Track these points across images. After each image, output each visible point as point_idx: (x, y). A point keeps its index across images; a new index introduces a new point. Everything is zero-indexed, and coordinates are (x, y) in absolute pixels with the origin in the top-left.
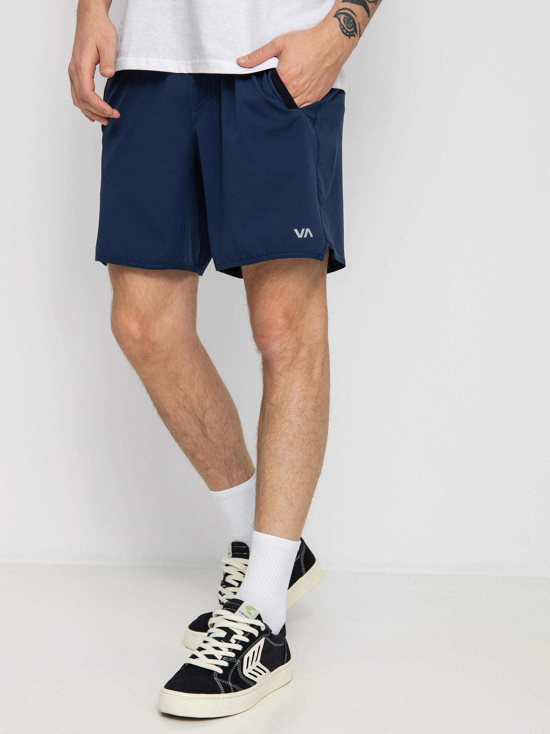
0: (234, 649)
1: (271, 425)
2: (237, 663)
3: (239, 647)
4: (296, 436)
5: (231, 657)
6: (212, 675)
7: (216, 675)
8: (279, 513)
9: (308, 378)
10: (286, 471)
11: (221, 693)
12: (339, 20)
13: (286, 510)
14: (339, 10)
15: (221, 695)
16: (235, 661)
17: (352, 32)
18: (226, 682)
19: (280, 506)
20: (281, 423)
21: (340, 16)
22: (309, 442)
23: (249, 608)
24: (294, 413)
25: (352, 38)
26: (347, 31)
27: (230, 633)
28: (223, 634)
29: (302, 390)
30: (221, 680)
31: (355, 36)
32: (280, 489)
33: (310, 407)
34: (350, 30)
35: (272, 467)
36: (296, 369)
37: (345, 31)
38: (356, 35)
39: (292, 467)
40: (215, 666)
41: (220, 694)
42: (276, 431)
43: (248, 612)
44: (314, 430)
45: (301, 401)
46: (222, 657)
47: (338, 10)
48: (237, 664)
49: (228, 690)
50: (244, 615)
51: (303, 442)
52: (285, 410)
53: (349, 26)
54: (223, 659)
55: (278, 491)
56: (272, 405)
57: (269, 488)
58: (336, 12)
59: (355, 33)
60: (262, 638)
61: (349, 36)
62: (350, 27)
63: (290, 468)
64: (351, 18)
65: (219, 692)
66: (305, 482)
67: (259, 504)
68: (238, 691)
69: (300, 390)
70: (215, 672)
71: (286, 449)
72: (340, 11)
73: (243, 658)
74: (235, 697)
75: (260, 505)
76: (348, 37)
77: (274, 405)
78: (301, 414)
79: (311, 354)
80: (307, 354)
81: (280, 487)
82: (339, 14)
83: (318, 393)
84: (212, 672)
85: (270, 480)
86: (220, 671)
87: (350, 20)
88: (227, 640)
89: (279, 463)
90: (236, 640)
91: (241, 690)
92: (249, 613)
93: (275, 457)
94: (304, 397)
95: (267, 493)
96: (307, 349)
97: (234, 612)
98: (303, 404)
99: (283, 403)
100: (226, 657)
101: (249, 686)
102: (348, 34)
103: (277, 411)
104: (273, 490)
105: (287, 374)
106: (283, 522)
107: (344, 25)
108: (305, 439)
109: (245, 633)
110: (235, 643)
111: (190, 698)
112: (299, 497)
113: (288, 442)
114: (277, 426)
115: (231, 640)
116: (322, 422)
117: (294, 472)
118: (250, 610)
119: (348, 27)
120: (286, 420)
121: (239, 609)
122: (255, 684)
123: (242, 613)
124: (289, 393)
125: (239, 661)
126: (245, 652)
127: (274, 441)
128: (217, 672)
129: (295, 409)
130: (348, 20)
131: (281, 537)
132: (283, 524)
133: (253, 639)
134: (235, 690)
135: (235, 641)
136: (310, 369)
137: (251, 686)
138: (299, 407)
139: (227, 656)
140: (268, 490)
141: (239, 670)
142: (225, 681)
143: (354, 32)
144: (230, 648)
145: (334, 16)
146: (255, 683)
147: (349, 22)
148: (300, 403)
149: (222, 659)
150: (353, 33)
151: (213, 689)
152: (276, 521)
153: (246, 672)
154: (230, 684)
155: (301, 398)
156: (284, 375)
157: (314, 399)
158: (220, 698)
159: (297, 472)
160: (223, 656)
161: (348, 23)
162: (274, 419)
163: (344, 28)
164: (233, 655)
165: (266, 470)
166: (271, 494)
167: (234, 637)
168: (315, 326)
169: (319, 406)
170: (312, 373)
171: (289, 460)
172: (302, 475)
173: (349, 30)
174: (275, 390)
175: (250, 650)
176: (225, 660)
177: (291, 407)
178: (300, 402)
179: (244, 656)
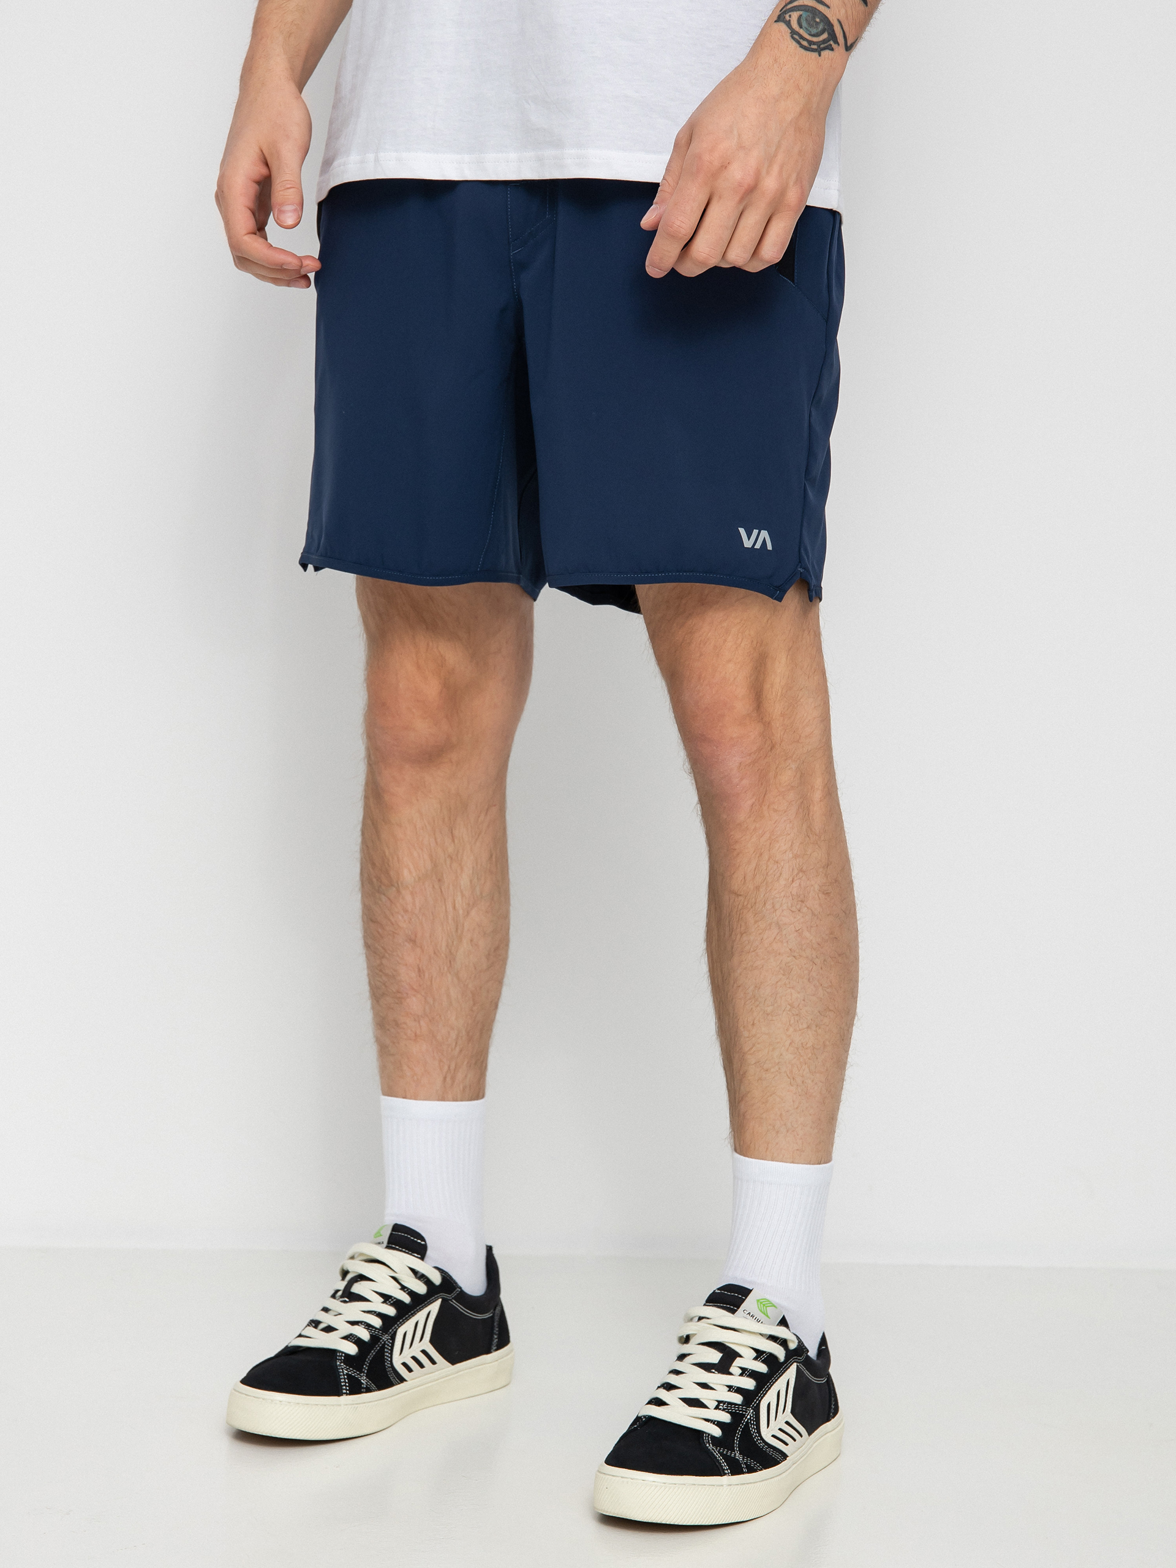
0: (738, 1388)
1: (739, 936)
2: (748, 1415)
3: (749, 1384)
4: (795, 954)
5: (736, 1404)
6: (701, 1439)
7: (708, 1439)
8: (781, 1114)
9: (805, 826)
10: (786, 1028)
11: (725, 1474)
12: (788, 24)
13: (796, 1106)
14: (786, 5)
15: (726, 1479)
16: (744, 1411)
17: (824, 41)
18: (731, 1453)
19: (782, 1100)
20: (761, 931)
21: (790, 16)
22: (825, 960)
23: (764, 1304)
24: (785, 907)
25: (826, 53)
26: (810, 43)
27: (729, 1355)
28: (715, 1357)
29: (796, 857)
30: (720, 1449)
31: (832, 49)
32: (777, 1066)
33: (817, 887)
34: (819, 38)
35: (753, 1024)
36: (775, 811)
37: (805, 43)
38: (834, 46)
39: (796, 1019)
40: (704, 1421)
41: (721, 1476)
42: (752, 949)
43: (761, 1311)
44: (831, 933)
45: (796, 879)
46: (717, 1403)
47: (784, 4)
48: (749, 1417)
49: (736, 1470)
50: (754, 1318)
51: (811, 963)
52: (765, 904)
53: (814, 31)
54: (720, 1407)
55: (772, 1070)
56: (735, 893)
57: (753, 1066)
58: (781, 11)
59: (831, 42)
60: (791, 1365)
61: (819, 51)
62: (817, 33)
63: (792, 1022)
64: (816, 15)
65: (719, 1472)
66: (827, 1043)
67: (737, 1100)
68: (755, 1471)
69: (791, 855)
70: (706, 1433)
71: (779, 983)
72: (789, 6)
73: (758, 1405)
74: (751, 1483)
75: (739, 1103)
76: (816, 54)
77: (740, 895)
78: (798, 907)
79: (802, 775)
80: (795, 776)
81: (777, 1061)
82: (785, 12)
83: (829, 854)
84: (698, 1434)
85: (754, 1049)
86: (717, 1432)
87: (814, 18)
88: (723, 1367)
89: (768, 1014)
90: (741, 1368)
91: (761, 1470)
92: (765, 1314)
93: (758, 1003)
94: (801, 870)
95: (749, 1078)
96: (793, 766)
97: (733, 1312)
98: (800, 885)
99: (758, 888)
100: (724, 1404)
101: (775, 1463)
102: (815, 47)
103: (749, 906)
104: (762, 1071)
105: (758, 825)
106: (793, 1131)
107: (802, 32)
108: (815, 957)
109: (759, 1353)
110: (741, 1375)
111: (665, 1483)
112: (818, 1075)
113: (780, 968)
114: (752, 938)
115: (732, 1370)
116: (846, 913)
117: (801, 1027)
118: (766, 1307)
119: (813, 33)
120: (770, 924)
121: (743, 1306)
122: (786, 1459)
123: (749, 1313)
124: (767, 866)
125: (751, 1411)
126: (761, 1394)
127: (751, 971)
128: (709, 1434)
129: (785, 898)
130: (810, 19)
131: (793, 1162)
132: (794, 1136)
133: (775, 1366)
134: (751, 1470)
135: (740, 1371)
136: (804, 807)
137: (778, 1463)
138: (794, 893)
139: (726, 1402)
140: (752, 1072)
141: (753, 1431)
142: (727, 1452)
143: (829, 41)
144: (732, 1385)
145: (775, 21)
146: (785, 1456)
147: (811, 23)
148: (794, 883)
149: (717, 1408)
150: (828, 43)
151: (706, 1467)
152: (777, 1132)
153: (767, 1434)
154: (739, 1457)
155: (796, 872)
156: (753, 828)
157: (821, 870)
158: (722, 1486)
159: (808, 1027)
160: (719, 1402)
161: (811, 26)
162: (743, 924)
163: (802, 37)
164: (738, 1399)
165: (743, 1030)
166: (760, 1079)
167: (738, 1362)
168: (805, 715)
169: (833, 881)
170: (811, 815)
171: (788, 1006)
172: (820, 1031)
173: (815, 39)
174: (738, 861)
175: (772, 1388)
176: (724, 1410)
177: (777, 896)
178: (793, 881)
179: (760, 1401)
